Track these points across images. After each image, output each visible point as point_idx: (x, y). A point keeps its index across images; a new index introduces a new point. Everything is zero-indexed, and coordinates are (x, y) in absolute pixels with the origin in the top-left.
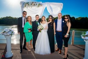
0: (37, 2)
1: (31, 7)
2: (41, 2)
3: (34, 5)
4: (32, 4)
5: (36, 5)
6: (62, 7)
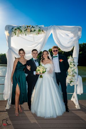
0: (35, 26)
1: (26, 35)
2: (43, 26)
3: (31, 31)
4: (27, 30)
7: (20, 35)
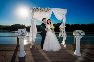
1: (40, 12)
2: (49, 8)
3: (43, 10)
5: (45, 10)
6: (66, 12)
7: (38, 12)
